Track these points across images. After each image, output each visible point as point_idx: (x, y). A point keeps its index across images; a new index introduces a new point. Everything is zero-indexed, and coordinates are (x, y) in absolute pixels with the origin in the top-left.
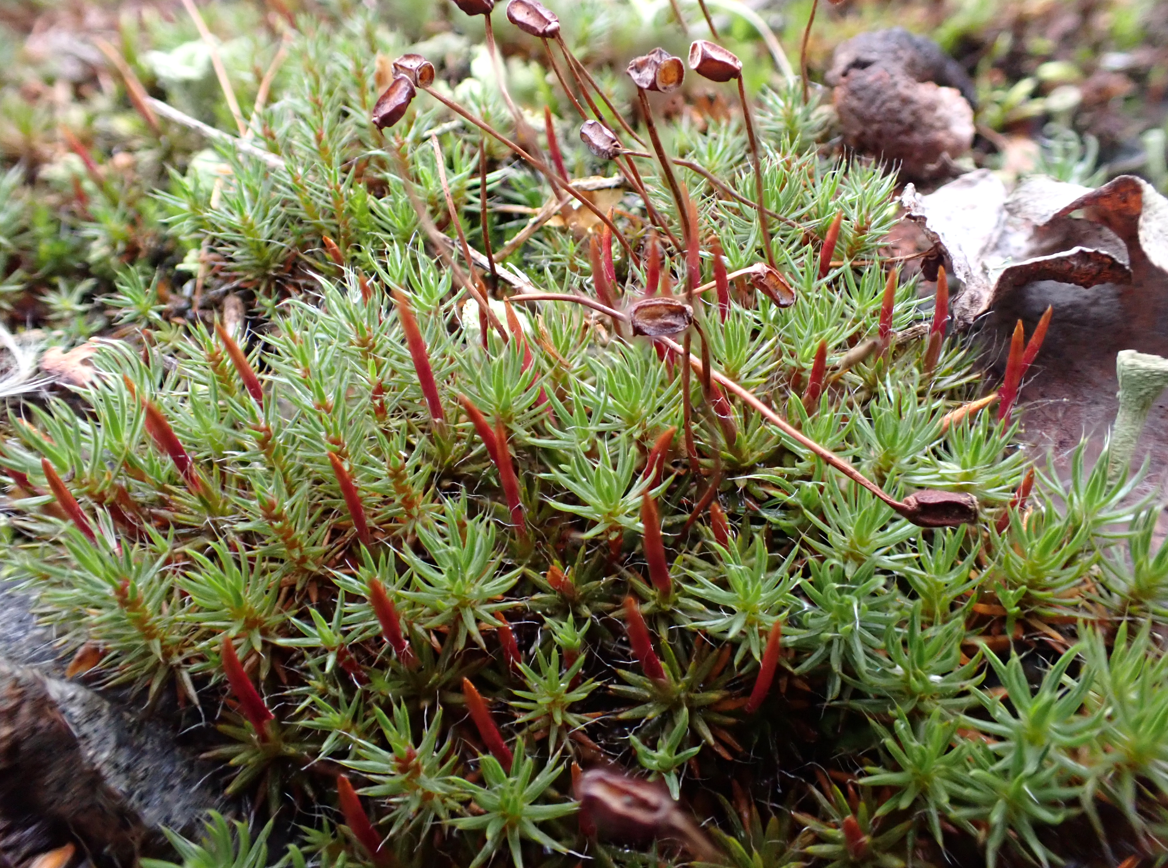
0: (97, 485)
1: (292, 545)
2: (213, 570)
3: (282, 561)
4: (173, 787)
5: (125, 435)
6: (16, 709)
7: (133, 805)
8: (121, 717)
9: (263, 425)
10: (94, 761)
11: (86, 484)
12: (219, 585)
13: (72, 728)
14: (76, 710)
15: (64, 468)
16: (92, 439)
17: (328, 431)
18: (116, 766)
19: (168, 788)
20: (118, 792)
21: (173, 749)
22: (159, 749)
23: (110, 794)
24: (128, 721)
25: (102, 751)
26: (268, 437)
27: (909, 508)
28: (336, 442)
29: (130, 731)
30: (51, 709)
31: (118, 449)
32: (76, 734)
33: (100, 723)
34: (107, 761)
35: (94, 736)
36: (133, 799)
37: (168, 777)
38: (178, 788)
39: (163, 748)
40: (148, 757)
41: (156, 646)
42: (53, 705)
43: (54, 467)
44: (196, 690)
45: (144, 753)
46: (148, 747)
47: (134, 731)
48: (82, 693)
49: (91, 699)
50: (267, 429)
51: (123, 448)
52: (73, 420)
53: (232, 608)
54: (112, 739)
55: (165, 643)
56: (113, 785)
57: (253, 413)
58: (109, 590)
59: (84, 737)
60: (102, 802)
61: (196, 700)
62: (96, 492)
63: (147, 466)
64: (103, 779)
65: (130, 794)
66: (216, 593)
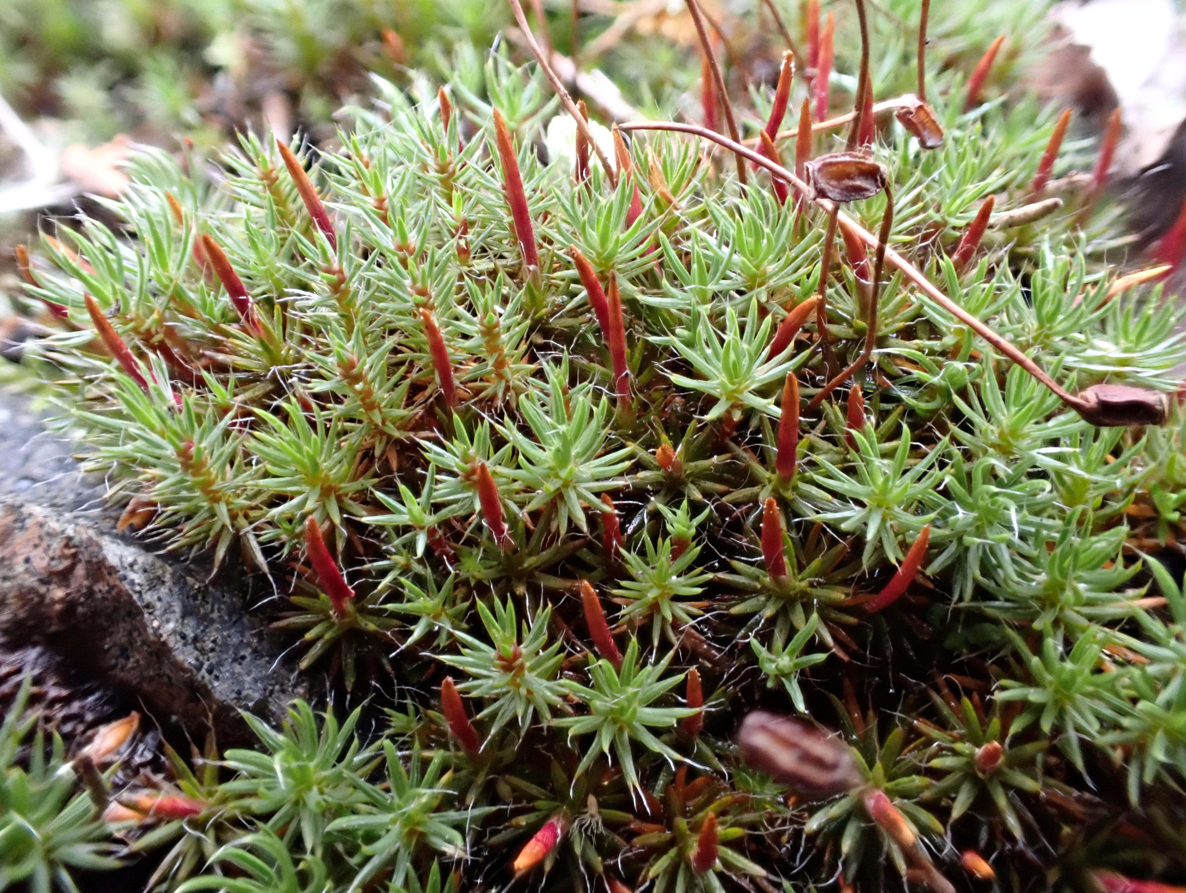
0: (143, 322)
1: (371, 407)
2: (286, 435)
3: (360, 422)
4: (243, 658)
5: (172, 265)
6: (70, 570)
7: (203, 677)
8: (185, 583)
9: (336, 266)
10: (161, 631)
11: (131, 320)
12: (293, 450)
13: (135, 597)
14: (137, 577)
15: (106, 303)
16: (137, 269)
17: (414, 281)
18: (184, 637)
19: (239, 659)
20: (186, 665)
21: (242, 616)
22: (226, 618)
23: (178, 667)
24: (192, 587)
25: (168, 621)
26: (342, 281)
27: (1087, 405)
28: (422, 293)
29: (195, 598)
30: (110, 574)
31: (166, 281)
32: (139, 604)
33: (163, 591)
34: (174, 632)
35: (158, 605)
36: (203, 672)
37: (237, 648)
38: (249, 658)
39: (230, 615)
40: (217, 626)
41: (222, 509)
42: (112, 570)
43: (95, 299)
44: (266, 558)
45: (212, 621)
46: (215, 615)
47: (200, 597)
48: (143, 559)
49: (153, 565)
50: (341, 272)
51: (171, 280)
52: (115, 246)
53: (306, 475)
54: (177, 608)
55: (231, 507)
56: (180, 658)
57: (324, 252)
58: (170, 451)
59: (148, 606)
60: (168, 672)
61: (265, 568)
62: (143, 329)
63: (199, 302)
64: (170, 651)
65: (199, 668)
66: (289, 459)
